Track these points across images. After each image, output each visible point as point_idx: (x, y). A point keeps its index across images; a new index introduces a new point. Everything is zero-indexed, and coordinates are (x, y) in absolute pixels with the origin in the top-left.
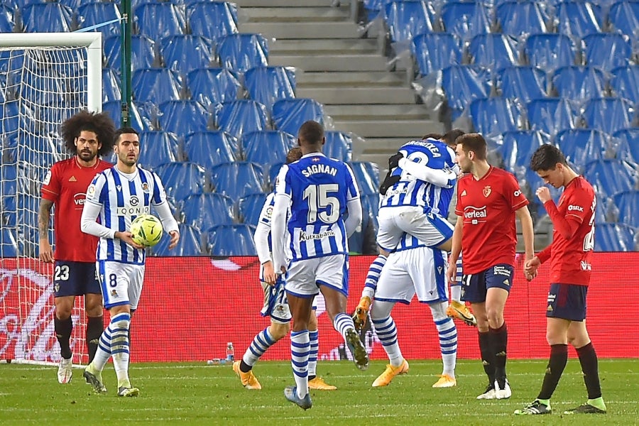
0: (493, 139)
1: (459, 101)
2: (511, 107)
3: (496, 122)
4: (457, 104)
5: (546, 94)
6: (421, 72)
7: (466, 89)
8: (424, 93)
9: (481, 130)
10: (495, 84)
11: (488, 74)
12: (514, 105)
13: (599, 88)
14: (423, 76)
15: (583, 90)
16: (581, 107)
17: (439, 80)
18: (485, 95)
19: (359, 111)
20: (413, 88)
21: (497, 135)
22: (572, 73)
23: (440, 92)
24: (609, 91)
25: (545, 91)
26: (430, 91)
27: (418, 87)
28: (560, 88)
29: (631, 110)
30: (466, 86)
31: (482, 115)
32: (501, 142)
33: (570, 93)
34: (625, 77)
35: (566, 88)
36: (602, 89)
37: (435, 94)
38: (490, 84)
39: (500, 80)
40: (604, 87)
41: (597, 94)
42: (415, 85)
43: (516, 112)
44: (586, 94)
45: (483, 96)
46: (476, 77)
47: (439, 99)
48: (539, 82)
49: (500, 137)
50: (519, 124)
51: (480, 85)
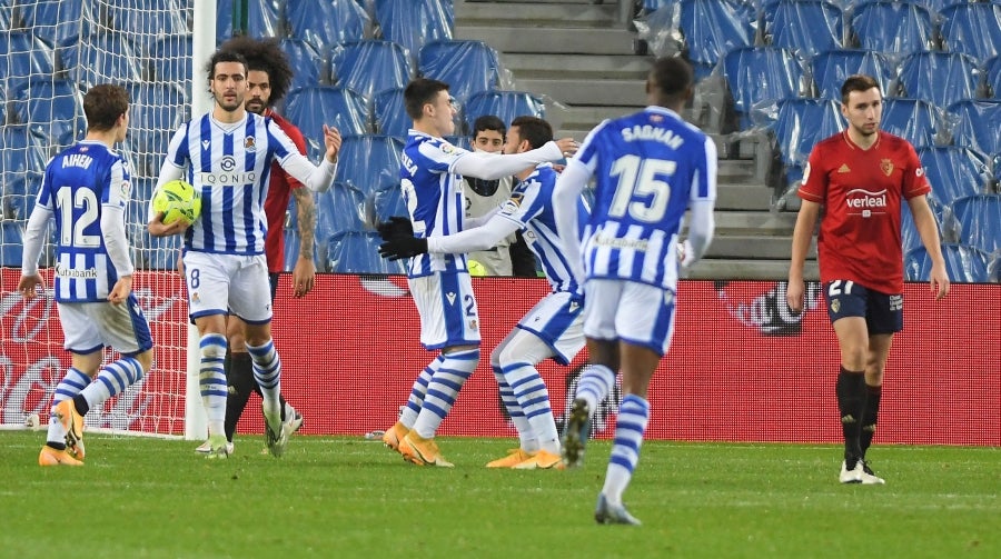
0: (764, 110)
1: (705, 51)
2: (790, 62)
3: (764, 84)
4: (704, 56)
5: (841, 43)
6: (645, 5)
7: (717, 32)
8: (652, 37)
9: (742, 98)
10: (762, 25)
11: (752, 9)
12: (795, 58)
13: (923, 36)
14: (650, 11)
15: (898, 39)
16: (897, 64)
17: (676, 18)
18: (747, 42)
19: (548, 63)
20: (634, 29)
21: (768, 105)
22: (881, 12)
23: (677, 36)
24: (939, 43)
25: (840, 37)
26: (662, 34)
27: (643, 28)
28: (862, 35)
29: (974, 71)
30: (718, 29)
31: (744, 72)
32: (775, 116)
33: (877, 42)
34: (963, 21)
35: (872, 34)
36: (928, 38)
37: (669, 39)
38: (755, 25)
39: (771, 20)
40: (931, 35)
41: (920, 45)
42: (638, 24)
43: (798, 71)
44: (902, 45)
45: (744, 44)
46: (734, 15)
47: (675, 47)
48: (830, 24)
49: (775, 107)
50: (802, 88)
51: (738, 26)
